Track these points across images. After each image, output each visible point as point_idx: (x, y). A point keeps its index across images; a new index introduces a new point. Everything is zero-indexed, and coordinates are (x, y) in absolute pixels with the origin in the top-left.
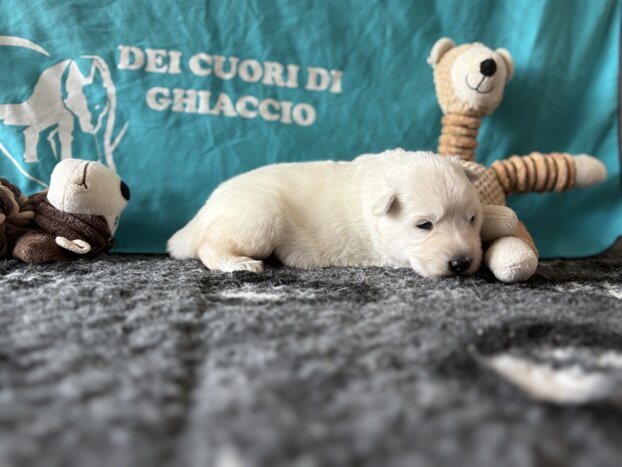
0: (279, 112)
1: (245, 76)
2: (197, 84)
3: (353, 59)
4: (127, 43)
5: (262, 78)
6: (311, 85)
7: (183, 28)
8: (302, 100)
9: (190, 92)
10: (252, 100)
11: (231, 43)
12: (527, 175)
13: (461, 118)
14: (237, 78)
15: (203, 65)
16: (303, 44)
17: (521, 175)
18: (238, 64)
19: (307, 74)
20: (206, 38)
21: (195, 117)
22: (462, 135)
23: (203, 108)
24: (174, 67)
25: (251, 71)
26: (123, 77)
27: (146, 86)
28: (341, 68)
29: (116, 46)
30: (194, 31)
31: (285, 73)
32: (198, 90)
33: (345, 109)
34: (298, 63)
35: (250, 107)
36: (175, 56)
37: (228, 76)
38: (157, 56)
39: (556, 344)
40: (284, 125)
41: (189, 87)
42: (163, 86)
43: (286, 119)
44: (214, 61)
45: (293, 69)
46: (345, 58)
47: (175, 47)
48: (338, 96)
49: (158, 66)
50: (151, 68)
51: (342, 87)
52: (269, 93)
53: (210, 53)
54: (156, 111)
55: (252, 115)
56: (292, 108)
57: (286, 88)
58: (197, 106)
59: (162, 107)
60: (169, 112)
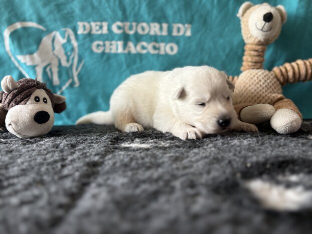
0: (158, 49)
1: (140, 32)
2: (116, 38)
3: (196, 17)
4: (82, 20)
5: (149, 32)
6: (175, 33)
7: (108, 10)
8: (170, 42)
9: (114, 42)
10: (144, 44)
11: (132, 15)
12: (294, 73)
13: (254, 46)
14: (136, 33)
15: (119, 28)
16: (170, 12)
17: (290, 74)
18: (137, 26)
19: (172, 27)
20: (120, 13)
21: (116, 55)
22: (255, 56)
23: (120, 50)
24: (105, 30)
25: (143, 29)
26: (81, 38)
27: (92, 41)
28: (191, 23)
29: (77, 22)
30: (114, 11)
31: (161, 28)
32: (117, 41)
33: (194, 44)
34: (167, 22)
35: (143, 48)
36: (105, 25)
37: (132, 33)
38: (96, 25)
39: (293, 172)
40: (161, 55)
41: (112, 39)
42: (100, 40)
43: (162, 52)
44: (124, 26)
45: (165, 26)
46: (192, 17)
47: (105, 20)
48: (189, 38)
49: (97, 31)
50: (94, 32)
51: (192, 32)
52: (153, 39)
53: (122, 21)
54: (97, 54)
55: (144, 52)
56: (165, 46)
57: (162, 36)
58: (117, 49)
59: (100, 51)
60: (103, 53)
